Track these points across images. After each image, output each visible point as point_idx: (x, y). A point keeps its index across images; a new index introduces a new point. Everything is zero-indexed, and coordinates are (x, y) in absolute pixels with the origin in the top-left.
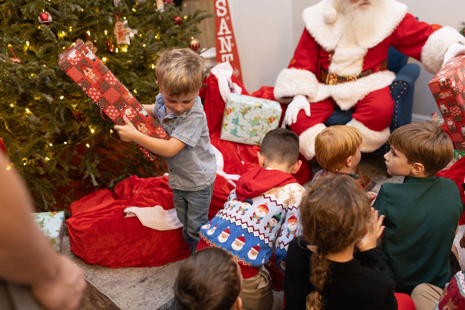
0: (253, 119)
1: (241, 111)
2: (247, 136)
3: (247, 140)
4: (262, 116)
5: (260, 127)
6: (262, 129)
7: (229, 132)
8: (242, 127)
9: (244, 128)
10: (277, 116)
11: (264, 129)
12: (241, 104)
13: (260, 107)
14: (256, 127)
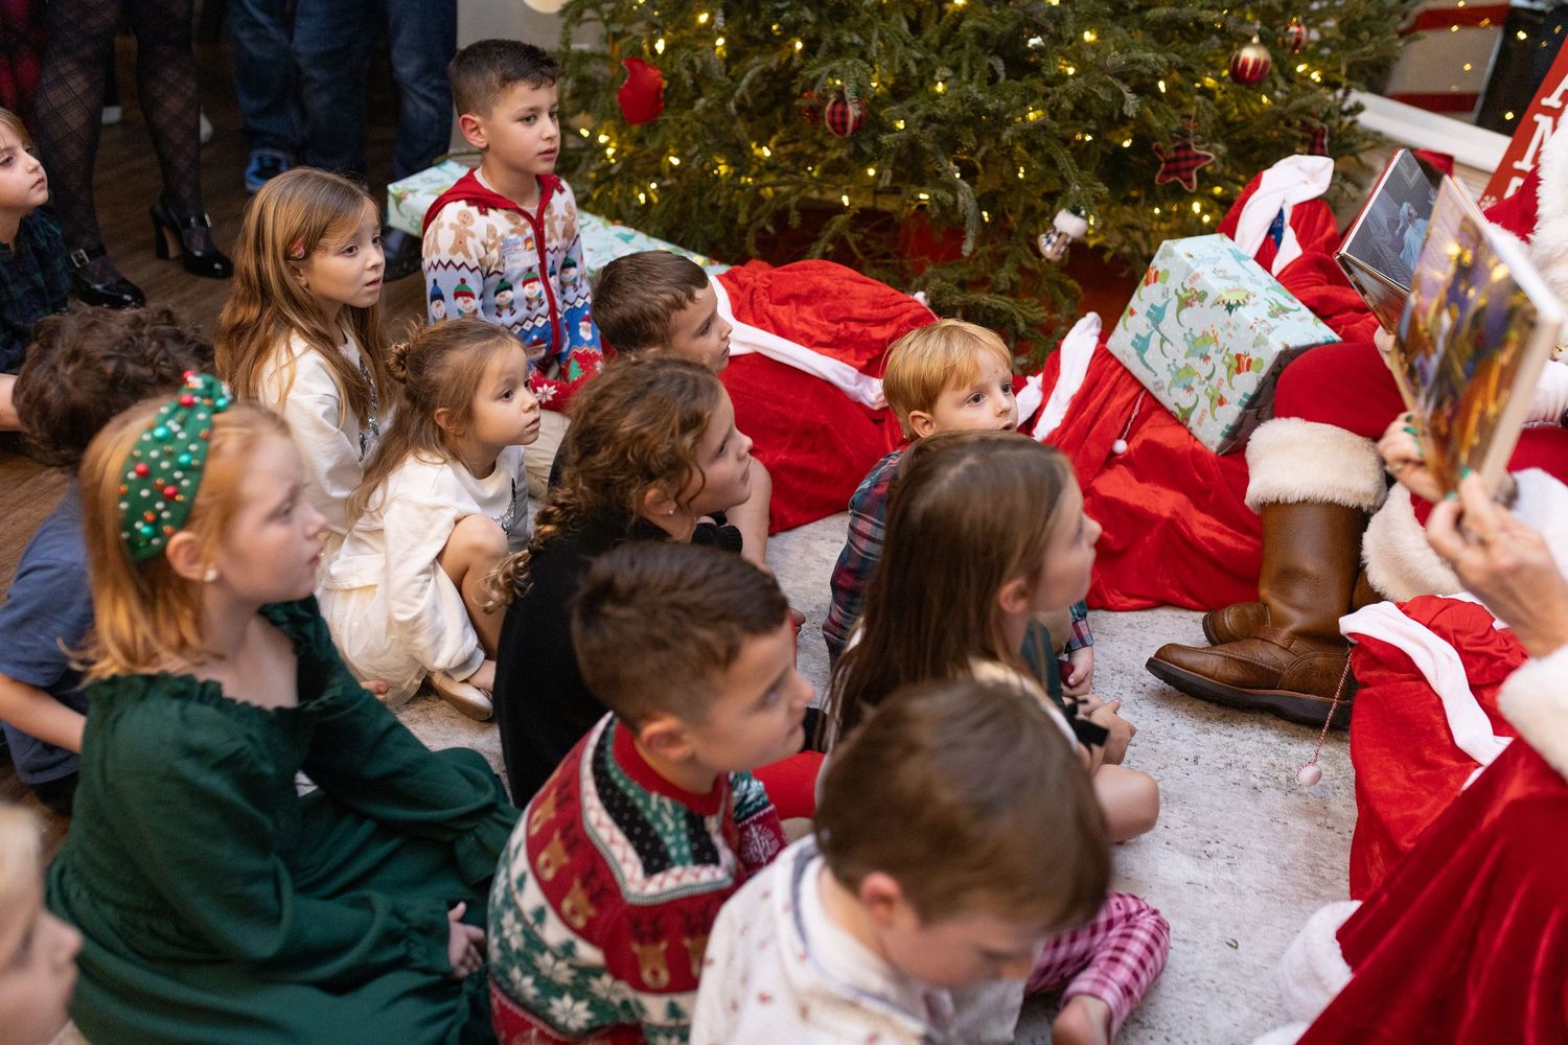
0: (1197, 334)
1: (1181, 292)
2: (1166, 378)
3: (1162, 388)
4: (1222, 339)
5: (1204, 369)
6: (1209, 378)
7: (1131, 336)
8: (1164, 339)
9: (1167, 345)
10: (1260, 361)
11: (1214, 381)
12: (1189, 269)
13: (1230, 308)
14: (1196, 362)
